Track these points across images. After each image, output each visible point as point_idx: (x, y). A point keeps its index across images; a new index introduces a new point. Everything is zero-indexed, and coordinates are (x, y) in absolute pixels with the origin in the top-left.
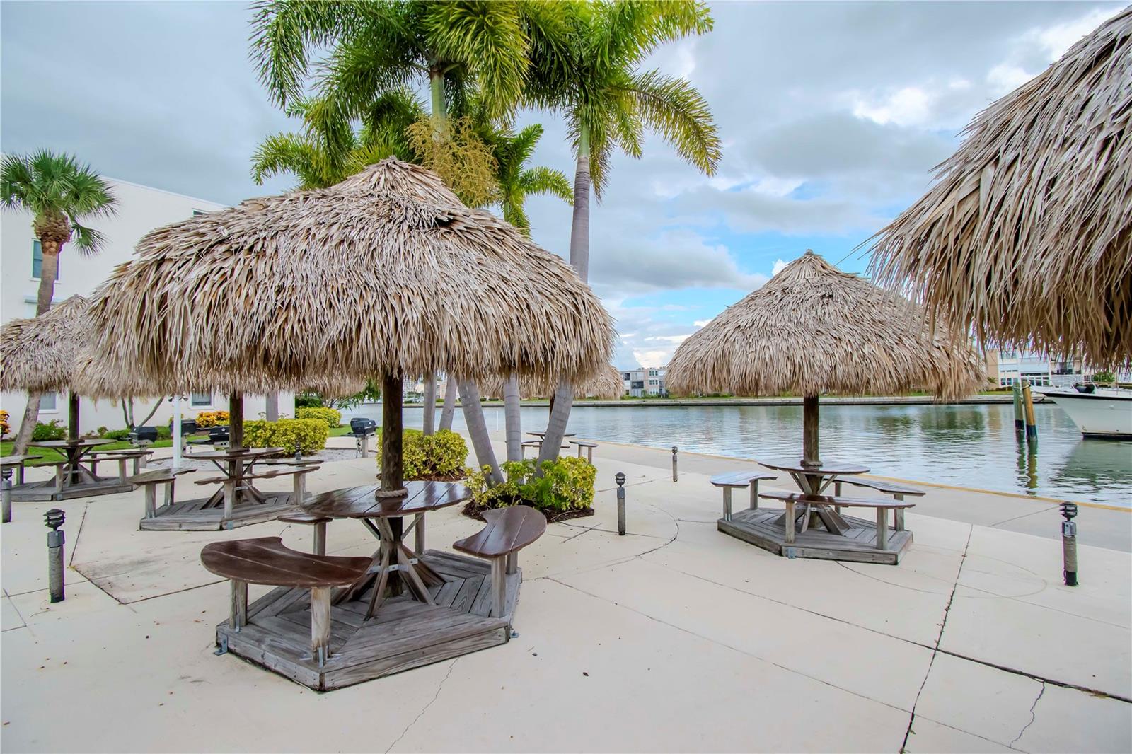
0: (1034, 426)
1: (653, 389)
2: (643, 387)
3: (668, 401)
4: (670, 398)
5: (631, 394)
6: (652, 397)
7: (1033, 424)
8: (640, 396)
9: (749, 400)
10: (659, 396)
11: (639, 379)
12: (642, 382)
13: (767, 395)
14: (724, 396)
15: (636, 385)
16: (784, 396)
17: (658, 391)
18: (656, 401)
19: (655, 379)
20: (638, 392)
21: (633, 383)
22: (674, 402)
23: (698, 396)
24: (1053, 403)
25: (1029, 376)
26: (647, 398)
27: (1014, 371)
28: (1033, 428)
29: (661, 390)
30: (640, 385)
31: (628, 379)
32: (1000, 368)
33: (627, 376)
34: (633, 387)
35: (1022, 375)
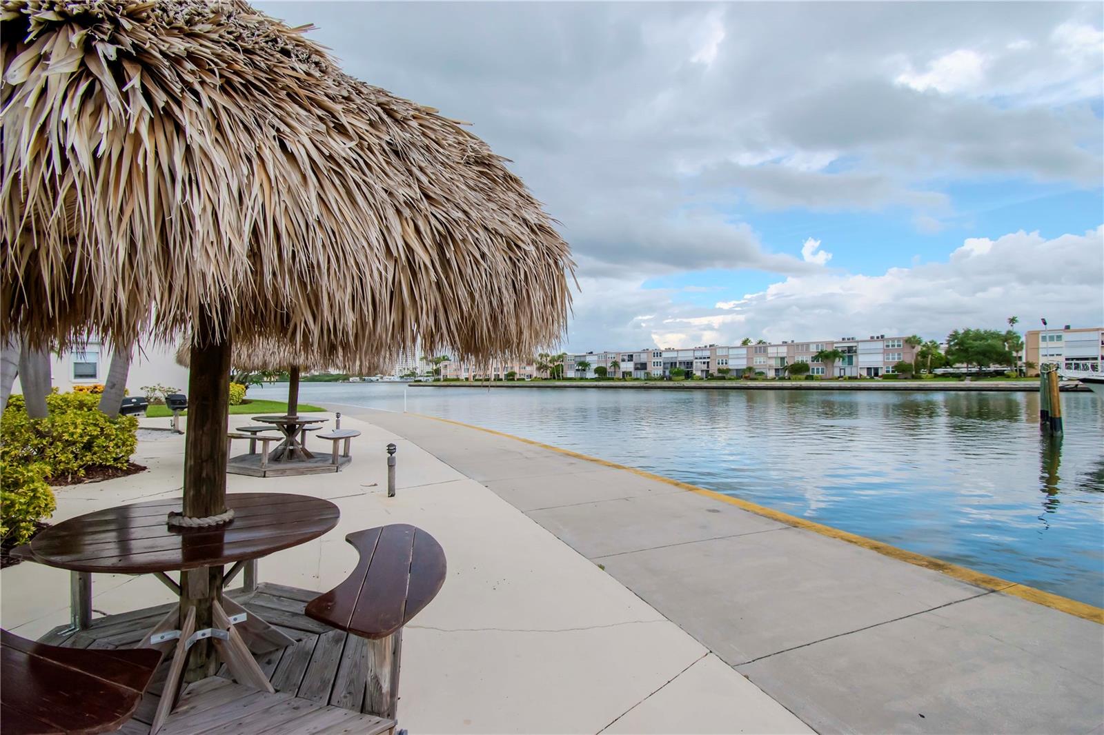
0: (1060, 418)
1: (657, 371)
2: (646, 369)
3: (671, 384)
4: (673, 381)
5: (634, 376)
6: (655, 379)
7: (1058, 416)
8: (643, 378)
9: (757, 383)
10: (662, 378)
11: (643, 361)
12: (645, 364)
13: (777, 378)
14: (730, 379)
15: (639, 366)
16: (795, 380)
17: (662, 373)
18: (659, 384)
19: (659, 361)
20: (641, 374)
21: (636, 364)
22: (676, 384)
23: (702, 379)
24: (1090, 391)
25: (1075, 361)
26: (650, 380)
27: (1057, 355)
28: (1058, 421)
29: (664, 372)
30: (643, 366)
31: (632, 360)
32: (1042, 352)
33: (631, 358)
34: (636, 369)
35: (1067, 359)
